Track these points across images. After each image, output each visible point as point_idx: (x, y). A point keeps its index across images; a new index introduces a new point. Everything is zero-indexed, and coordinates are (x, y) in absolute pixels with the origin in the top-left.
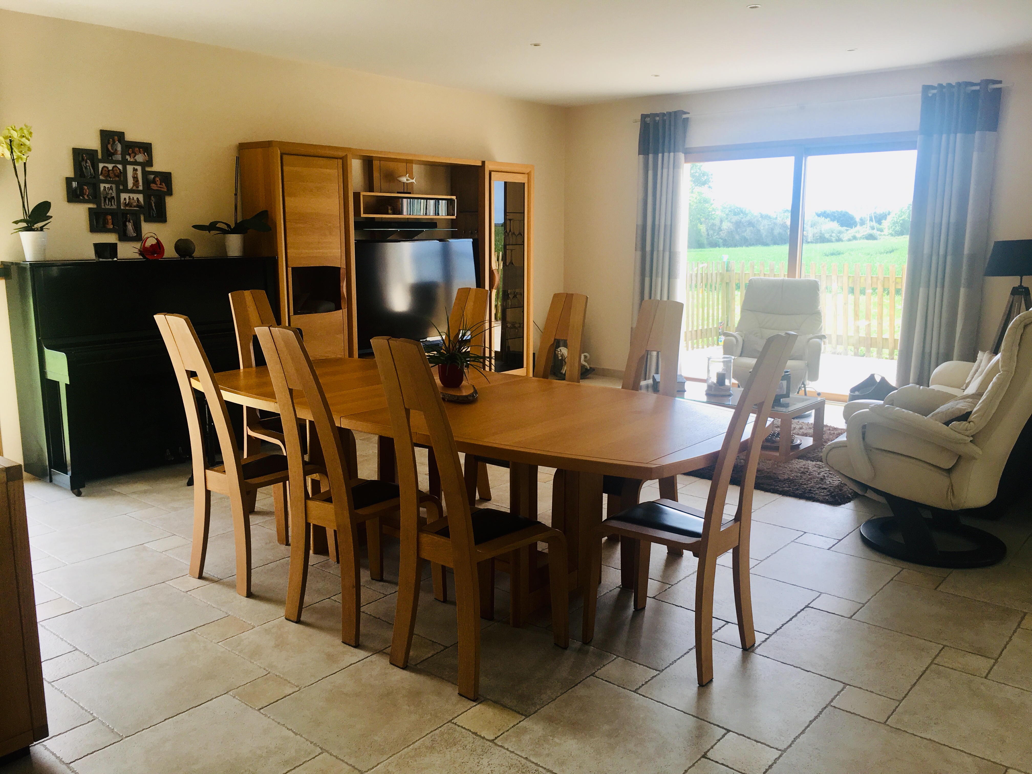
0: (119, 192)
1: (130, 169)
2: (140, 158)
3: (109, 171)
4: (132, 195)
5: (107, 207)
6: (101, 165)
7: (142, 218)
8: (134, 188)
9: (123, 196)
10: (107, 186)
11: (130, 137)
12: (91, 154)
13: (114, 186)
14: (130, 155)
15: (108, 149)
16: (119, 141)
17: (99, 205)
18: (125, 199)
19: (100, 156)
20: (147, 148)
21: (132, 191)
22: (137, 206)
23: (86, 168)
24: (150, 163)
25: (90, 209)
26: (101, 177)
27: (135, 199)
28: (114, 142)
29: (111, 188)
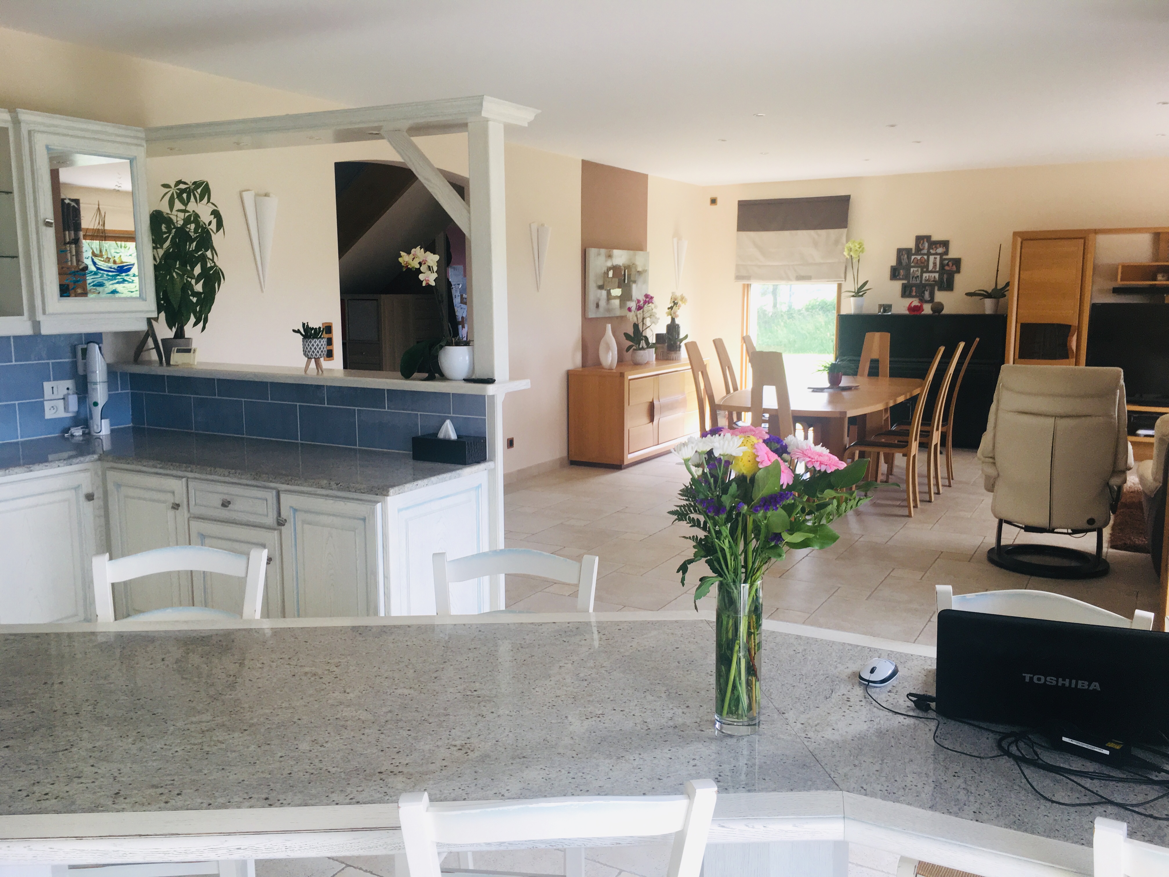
0: (922, 272)
1: (932, 258)
2: (940, 250)
3: (918, 260)
4: (931, 274)
5: (913, 282)
6: (913, 257)
7: (936, 288)
8: (933, 270)
9: (925, 275)
10: (915, 269)
11: (934, 238)
12: (908, 251)
13: (920, 269)
14: (933, 249)
15: (919, 246)
16: (927, 241)
17: (909, 282)
18: (926, 277)
19: (913, 251)
20: (945, 244)
21: (931, 272)
22: (934, 281)
23: (903, 259)
24: (946, 253)
25: (903, 284)
26: (912, 264)
27: (933, 276)
28: (924, 242)
29: (918, 271)
